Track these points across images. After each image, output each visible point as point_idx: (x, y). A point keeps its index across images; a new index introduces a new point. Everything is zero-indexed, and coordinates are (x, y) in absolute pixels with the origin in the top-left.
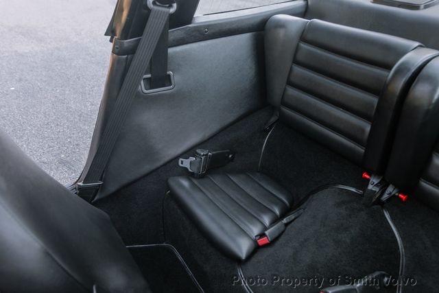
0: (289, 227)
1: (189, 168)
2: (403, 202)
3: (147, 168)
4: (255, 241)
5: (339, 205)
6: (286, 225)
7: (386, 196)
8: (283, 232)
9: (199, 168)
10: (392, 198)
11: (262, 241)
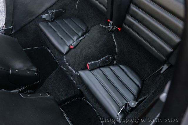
0: (81, 41)
1: (46, 18)
2: (119, 31)
3: (30, 19)
4: (69, 47)
5: (98, 32)
6: (80, 40)
7: (114, 29)
8: (79, 43)
9: (50, 18)
10: (116, 29)
11: (71, 47)
